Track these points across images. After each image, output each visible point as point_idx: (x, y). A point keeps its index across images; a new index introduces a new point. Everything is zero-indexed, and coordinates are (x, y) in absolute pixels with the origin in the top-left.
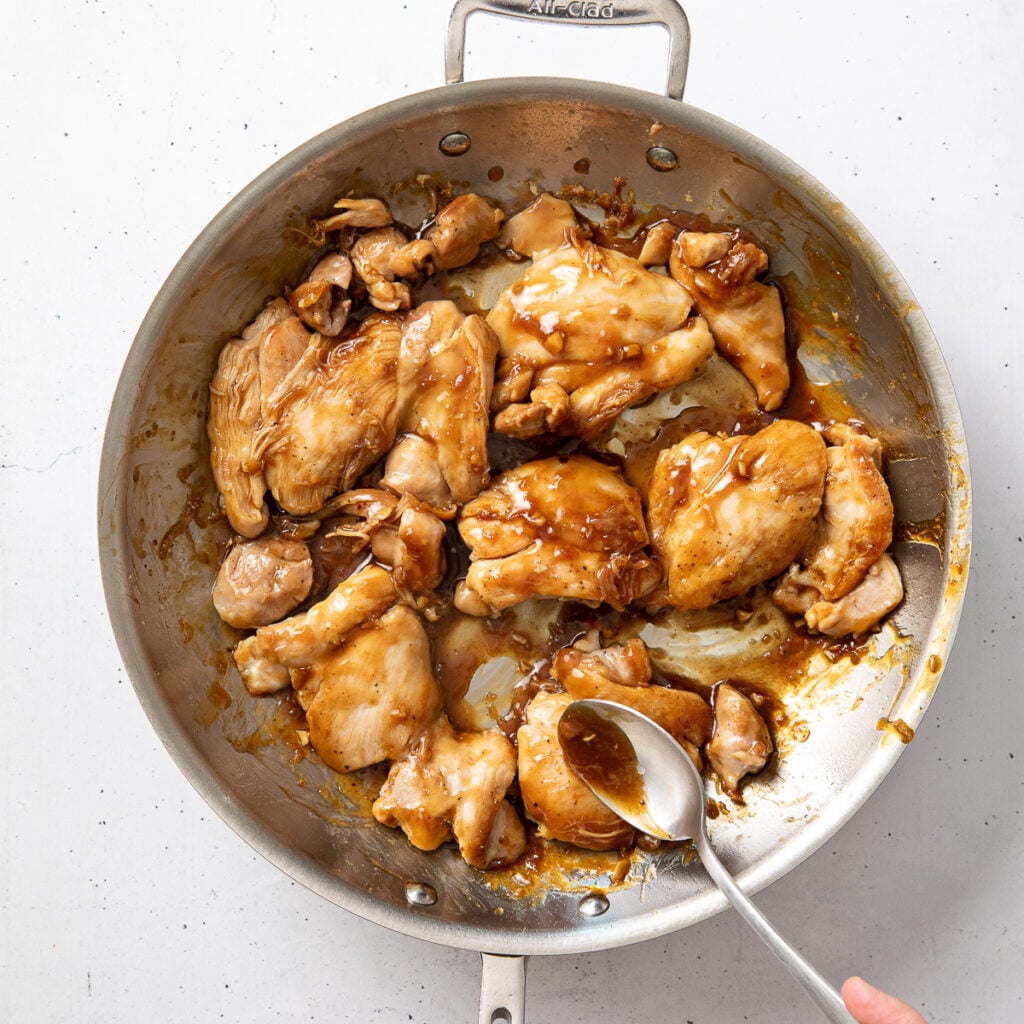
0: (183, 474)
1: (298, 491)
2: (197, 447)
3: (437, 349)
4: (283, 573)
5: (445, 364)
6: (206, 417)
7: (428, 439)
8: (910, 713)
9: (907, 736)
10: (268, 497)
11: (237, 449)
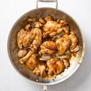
0: (15, 44)
1: (25, 45)
2: (16, 42)
3: (37, 32)
4: (24, 52)
5: (38, 33)
6: (17, 39)
7: (36, 40)
8: (80, 62)
9: (80, 64)
10: (22, 46)
11: (20, 42)
